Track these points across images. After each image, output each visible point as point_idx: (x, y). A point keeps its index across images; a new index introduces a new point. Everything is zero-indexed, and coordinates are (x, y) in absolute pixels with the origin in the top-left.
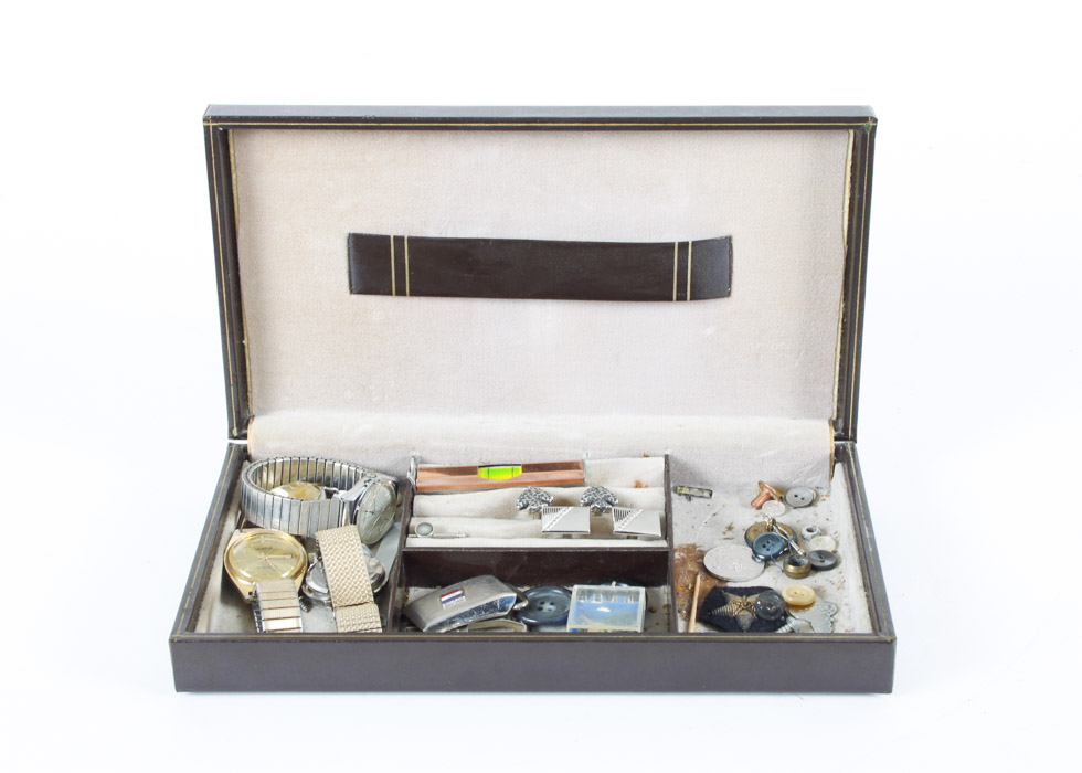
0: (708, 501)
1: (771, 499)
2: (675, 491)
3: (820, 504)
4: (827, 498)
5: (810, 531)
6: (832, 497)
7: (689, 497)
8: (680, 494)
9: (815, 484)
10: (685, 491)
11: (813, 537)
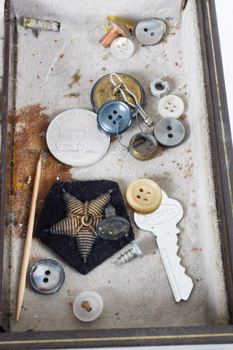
0: (56, 36)
1: (120, 35)
2: (22, 24)
3: (170, 39)
4: (177, 32)
5: (159, 86)
6: (182, 30)
7: (36, 32)
8: (27, 28)
9: (165, 15)
10: (32, 24)
11: (162, 96)
